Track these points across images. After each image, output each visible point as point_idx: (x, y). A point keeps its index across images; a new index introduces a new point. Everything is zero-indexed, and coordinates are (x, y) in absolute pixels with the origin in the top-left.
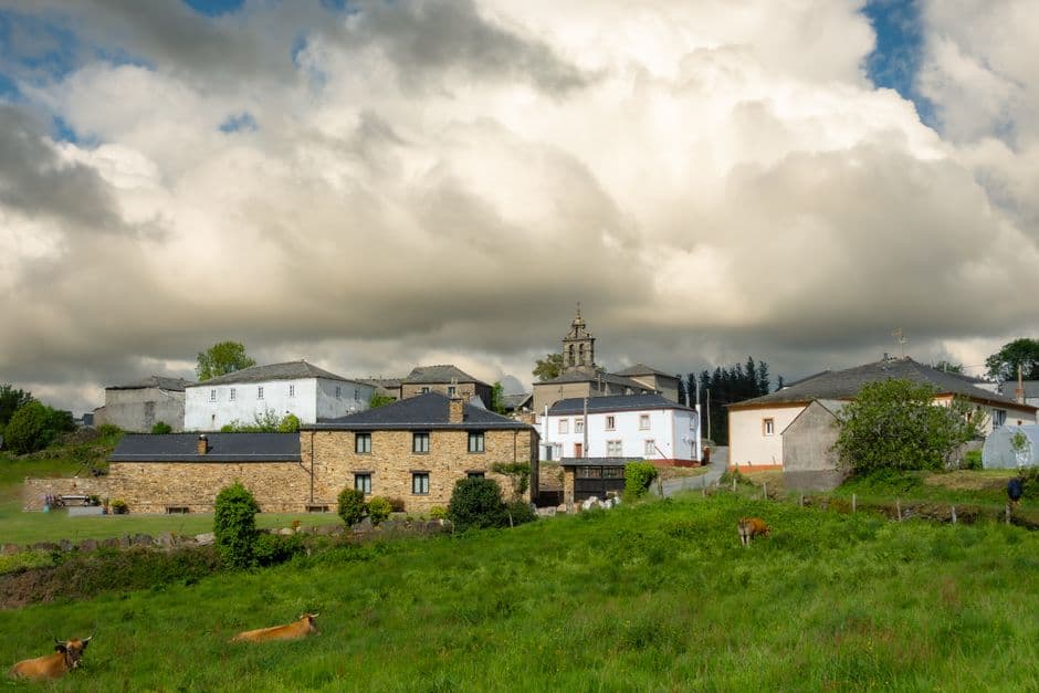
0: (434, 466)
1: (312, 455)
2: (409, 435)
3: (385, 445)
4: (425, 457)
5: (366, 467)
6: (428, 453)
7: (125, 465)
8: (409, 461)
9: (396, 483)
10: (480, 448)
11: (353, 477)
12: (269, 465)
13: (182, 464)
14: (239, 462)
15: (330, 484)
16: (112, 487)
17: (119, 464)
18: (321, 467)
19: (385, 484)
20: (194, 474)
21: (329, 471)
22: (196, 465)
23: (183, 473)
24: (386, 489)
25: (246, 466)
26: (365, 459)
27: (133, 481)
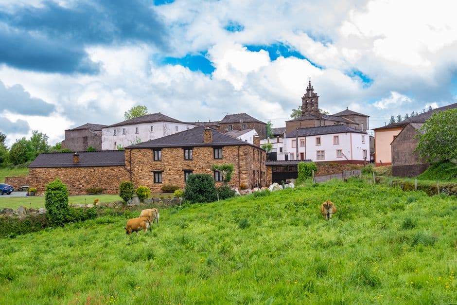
0: (195, 167)
1: (130, 162)
2: (182, 151)
3: (169, 156)
4: (191, 162)
5: (159, 168)
6: (192, 160)
7: (37, 170)
8: (181, 165)
9: (175, 177)
10: (220, 157)
11: (152, 174)
12: (109, 168)
13: (65, 169)
14: (93, 167)
15: (140, 178)
16: (31, 181)
17: (34, 169)
18: (135, 169)
19: (169, 177)
20: (71, 174)
21: (140, 171)
22: (72, 169)
23: (66, 174)
24: (170, 180)
25: (97, 169)
26: (159, 164)
27: (40, 178)
